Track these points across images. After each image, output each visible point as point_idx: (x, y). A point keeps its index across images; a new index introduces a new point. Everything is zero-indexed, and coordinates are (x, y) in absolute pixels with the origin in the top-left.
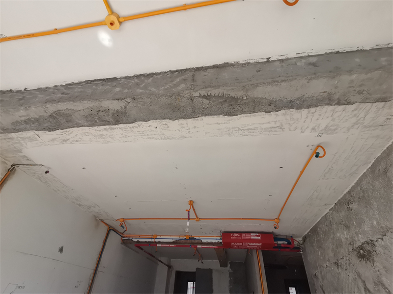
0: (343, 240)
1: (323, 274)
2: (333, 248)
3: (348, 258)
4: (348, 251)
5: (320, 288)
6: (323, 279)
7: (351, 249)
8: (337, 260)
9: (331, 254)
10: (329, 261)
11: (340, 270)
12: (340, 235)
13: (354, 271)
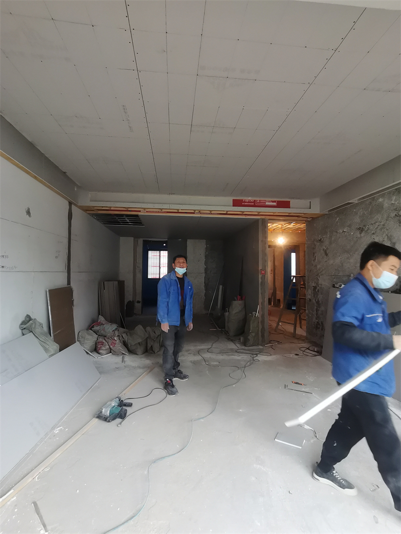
0: (386, 205)
1: (333, 239)
2: (364, 214)
3: (382, 223)
4: (388, 217)
5: (322, 251)
6: (331, 243)
7: (393, 215)
8: (364, 226)
9: (357, 219)
10: (350, 226)
11: (362, 235)
12: (384, 201)
13: (385, 235)
